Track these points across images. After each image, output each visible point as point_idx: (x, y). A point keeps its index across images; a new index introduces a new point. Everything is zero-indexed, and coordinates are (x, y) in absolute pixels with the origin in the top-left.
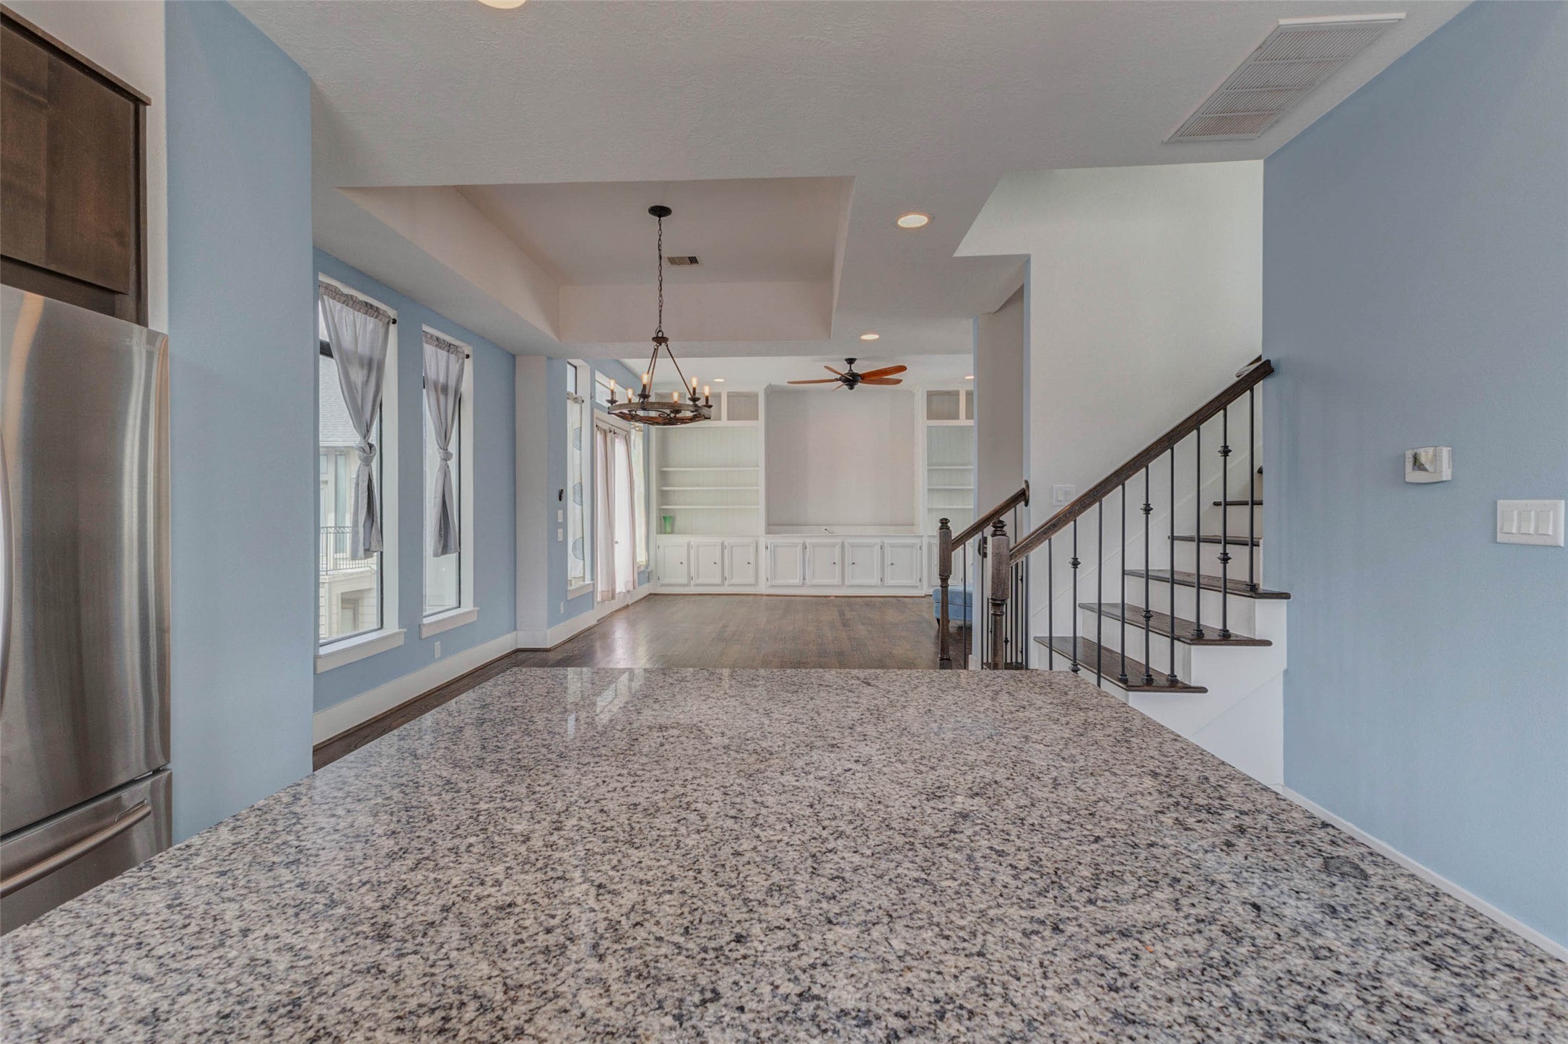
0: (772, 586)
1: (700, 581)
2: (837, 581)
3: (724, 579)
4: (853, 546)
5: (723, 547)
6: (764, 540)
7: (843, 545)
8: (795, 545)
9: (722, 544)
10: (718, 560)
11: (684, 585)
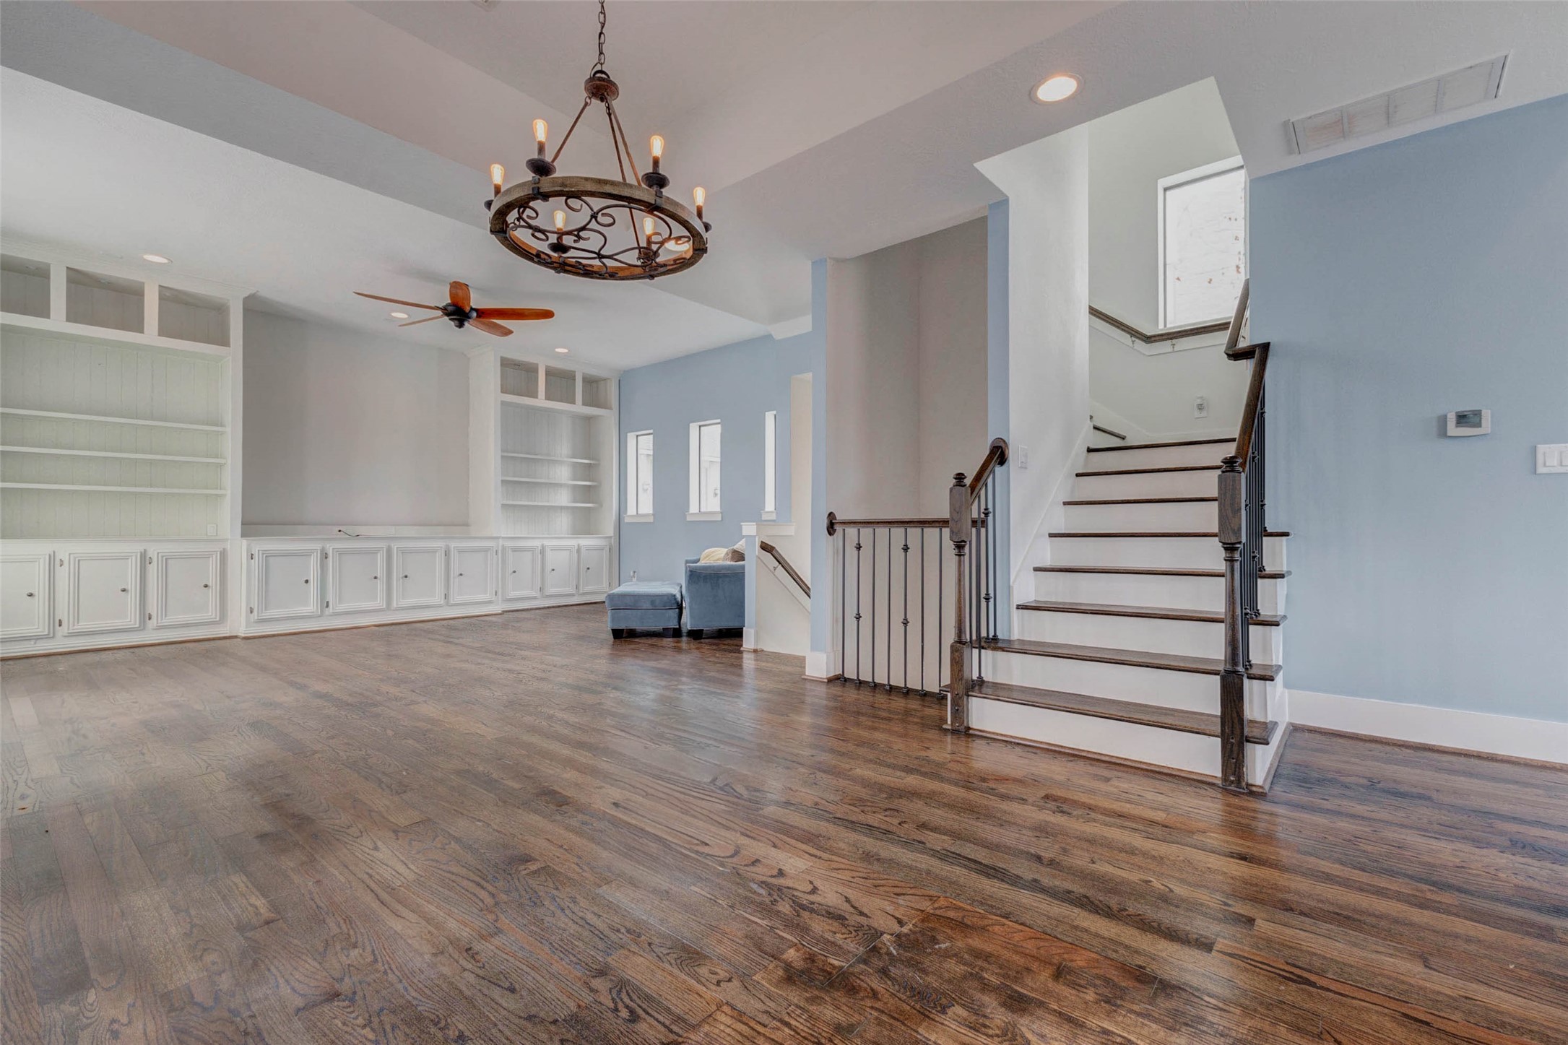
0: (261, 621)
1: (84, 625)
2: (380, 602)
3: (146, 617)
4: (404, 552)
5: (145, 560)
6: (239, 548)
7: (389, 551)
8: (307, 554)
9: (143, 555)
10: (132, 582)
11: (38, 638)
